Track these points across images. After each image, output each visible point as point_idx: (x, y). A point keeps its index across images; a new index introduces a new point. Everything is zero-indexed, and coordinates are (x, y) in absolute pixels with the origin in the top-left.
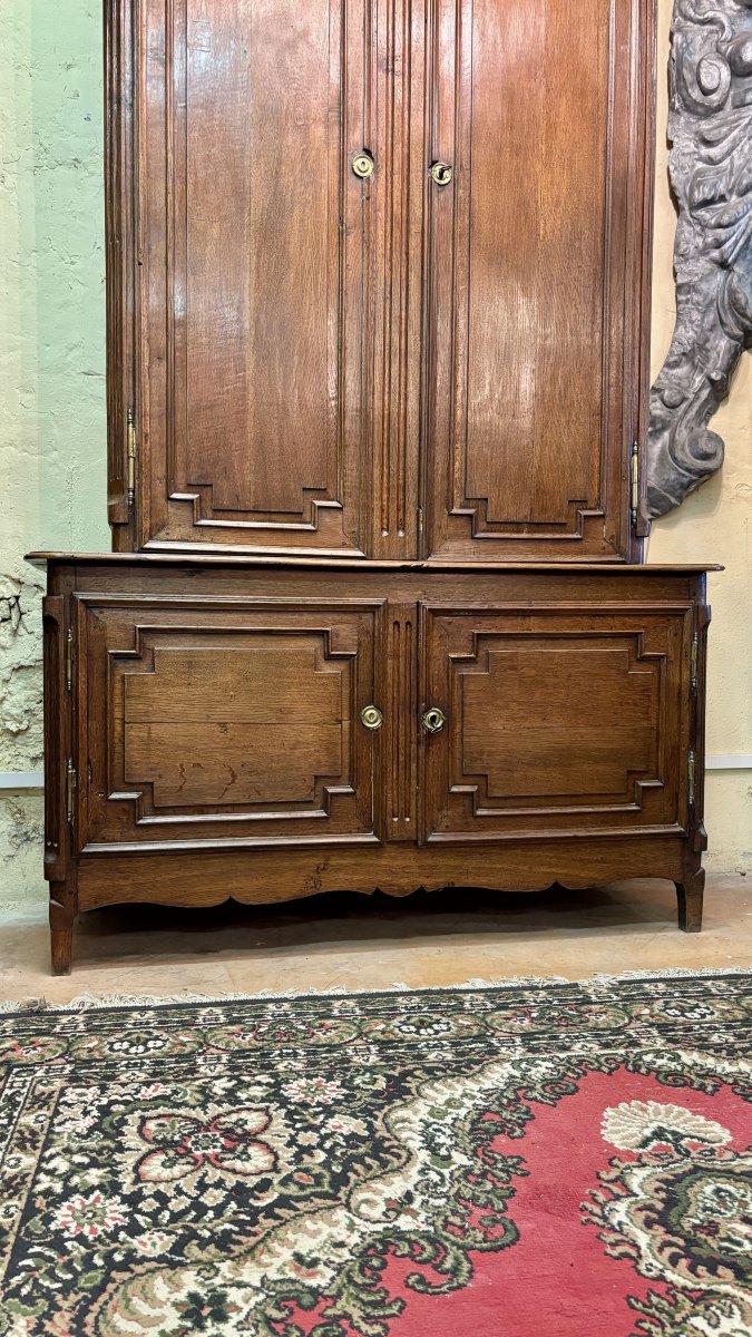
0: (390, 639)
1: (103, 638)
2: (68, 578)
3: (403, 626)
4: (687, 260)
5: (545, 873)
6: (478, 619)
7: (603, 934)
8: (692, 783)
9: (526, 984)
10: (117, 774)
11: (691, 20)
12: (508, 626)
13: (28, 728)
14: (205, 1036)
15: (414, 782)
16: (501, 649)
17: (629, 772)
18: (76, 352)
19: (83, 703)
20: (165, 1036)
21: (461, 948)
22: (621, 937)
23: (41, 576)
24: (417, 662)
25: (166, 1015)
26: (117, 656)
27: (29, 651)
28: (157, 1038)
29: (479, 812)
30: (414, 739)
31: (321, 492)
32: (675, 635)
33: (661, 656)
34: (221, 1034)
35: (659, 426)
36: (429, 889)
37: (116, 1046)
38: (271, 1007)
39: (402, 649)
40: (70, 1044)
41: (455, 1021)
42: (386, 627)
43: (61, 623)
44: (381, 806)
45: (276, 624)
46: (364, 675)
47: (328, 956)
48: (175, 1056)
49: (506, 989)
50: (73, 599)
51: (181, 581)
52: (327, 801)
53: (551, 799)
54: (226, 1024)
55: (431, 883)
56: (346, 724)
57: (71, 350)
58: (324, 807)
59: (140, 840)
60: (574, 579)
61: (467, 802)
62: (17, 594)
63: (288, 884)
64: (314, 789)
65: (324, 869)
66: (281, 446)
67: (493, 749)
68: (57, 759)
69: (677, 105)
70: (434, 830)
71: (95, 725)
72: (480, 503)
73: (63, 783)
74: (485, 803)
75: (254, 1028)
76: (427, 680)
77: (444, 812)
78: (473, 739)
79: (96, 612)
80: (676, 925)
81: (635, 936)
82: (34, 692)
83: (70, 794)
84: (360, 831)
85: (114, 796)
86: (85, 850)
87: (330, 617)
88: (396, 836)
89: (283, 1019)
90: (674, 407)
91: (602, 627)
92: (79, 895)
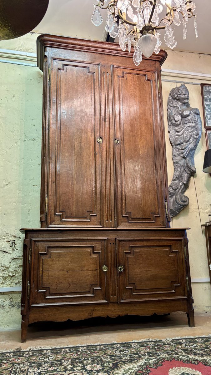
0: (109, 248)
1: (38, 249)
2: (30, 235)
3: (112, 244)
4: (175, 157)
5: (152, 310)
6: (131, 242)
7: (169, 328)
8: (188, 285)
9: (148, 340)
10: (40, 285)
11: (172, 107)
12: (138, 244)
13: (15, 275)
14: (64, 356)
15: (116, 286)
16: (137, 250)
17: (172, 282)
18: (32, 181)
19: (32, 266)
20: (53, 356)
21: (131, 333)
22: (173, 329)
23: (23, 236)
24: (116, 254)
25: (53, 351)
26: (41, 254)
27: (16, 254)
28: (51, 356)
29: (134, 294)
30: (116, 274)
31: (91, 212)
32: (180, 246)
33: (177, 251)
34: (68, 355)
35: (172, 195)
36: (121, 316)
37: (41, 359)
38: (81, 348)
39: (112, 250)
40: (28, 359)
41: (130, 350)
42: (108, 245)
43: (28, 246)
44: (108, 293)
45: (80, 245)
46: (103, 257)
47: (95, 336)
48: (57, 360)
49: (143, 342)
50: (31, 240)
51: (57, 234)
52: (94, 291)
53: (152, 290)
54: (69, 352)
55: (122, 314)
56: (98, 270)
57: (31, 180)
58: (93, 293)
59: (46, 303)
60: (153, 232)
61: (130, 291)
62: (14, 240)
63: (84, 315)
64: (90, 288)
65: (93, 311)
66: (82, 201)
67: (136, 276)
68: (26, 281)
69: (170, 124)
70: (122, 299)
71: (35, 272)
72: (129, 214)
73: (27, 288)
74: (135, 291)
75: (77, 353)
76: (119, 258)
77: (125, 294)
78: (131, 274)
79: (37, 243)
80: (188, 325)
81: (177, 328)
82: (17, 265)
83: (28, 290)
84: (103, 300)
85: (40, 291)
86: (32, 306)
87: (94, 242)
88: (112, 301)
89: (85, 351)
90: (175, 190)
91: (162, 244)
92: (30, 319)
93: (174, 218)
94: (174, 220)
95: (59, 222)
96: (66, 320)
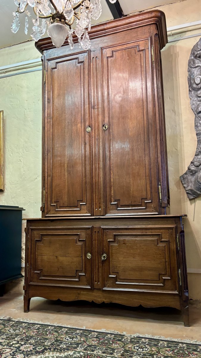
0: (94, 236)
1: (34, 236)
2: (29, 224)
4: (198, 127)
5: (137, 302)
6: (115, 231)
8: (180, 279)
11: (192, 68)
12: (123, 233)
15: (100, 273)
16: (121, 238)
17: (160, 274)
26: (36, 240)
29: (117, 283)
30: (100, 262)
31: (82, 201)
32: (171, 234)
33: (167, 241)
35: (194, 172)
39: (97, 238)
42: (93, 233)
43: (27, 233)
44: (92, 279)
45: (68, 233)
46: (87, 244)
50: (29, 228)
52: (79, 277)
55: (106, 301)
56: (83, 257)
59: (40, 282)
61: (114, 280)
64: (76, 274)
65: (80, 294)
67: (120, 266)
69: (191, 89)
70: (105, 286)
71: (32, 256)
72: (118, 201)
74: (119, 280)
76: (103, 246)
77: (108, 282)
78: (115, 263)
83: (28, 271)
84: (86, 285)
85: (35, 272)
86: (29, 284)
87: (79, 231)
88: (96, 287)
90: (198, 166)
91: (149, 233)
92: (29, 294)
93: (197, 199)
94: (197, 201)
95: (54, 212)
96: (56, 299)
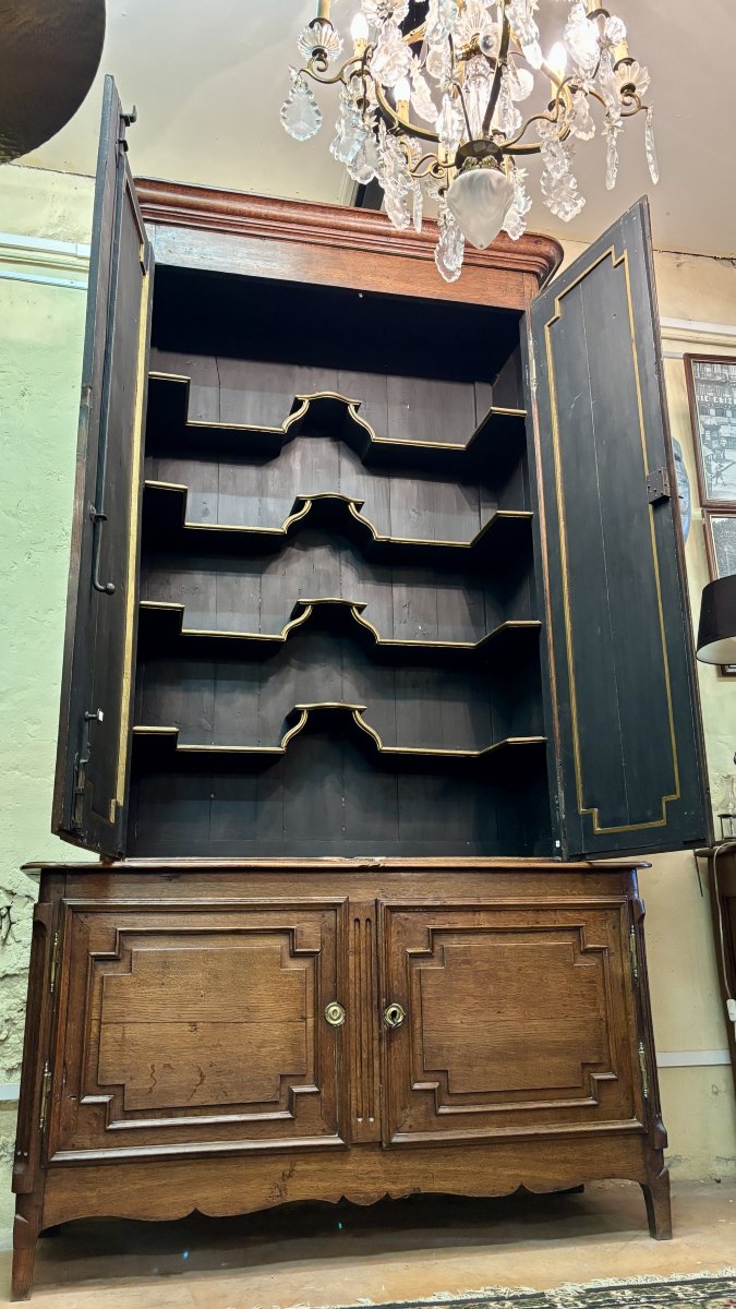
0: (351, 936)
1: (87, 941)
2: (58, 886)
3: (363, 922)
5: (509, 1176)
6: (432, 915)
7: (574, 1244)
8: (645, 1075)
9: (492, 1294)
10: (91, 1076)
12: (461, 921)
13: (7, 1038)
15: (377, 1079)
16: (454, 943)
17: (584, 1065)
19: (63, 1005)
21: (429, 1262)
22: (591, 1247)
23: (33, 887)
24: (378, 958)
26: (99, 959)
27: (15, 960)
29: (443, 1110)
30: (376, 1035)
32: (614, 928)
33: (602, 948)
36: (395, 1196)
39: (363, 946)
42: (347, 925)
43: (49, 928)
44: (345, 1106)
45: (245, 924)
46: (327, 970)
47: (294, 1275)
49: (472, 1301)
50: (61, 904)
51: (159, 886)
52: (293, 1101)
53: (510, 1095)
55: (398, 1189)
56: (310, 1022)
58: (290, 1109)
59: (108, 1147)
60: (516, 877)
61: (429, 1099)
62: (9, 904)
63: (250, 1194)
64: (279, 1090)
65: (290, 1176)
67: (453, 1044)
68: (35, 1063)
70: (398, 1130)
71: (73, 1027)
73: (38, 1088)
74: (447, 1100)
76: (387, 974)
77: (407, 1111)
78: (434, 1034)
79: (81, 917)
80: (647, 1233)
81: (607, 1245)
82: (17, 1001)
83: (44, 1099)
84: (325, 1133)
85: (87, 1100)
86: (54, 1159)
87: (295, 916)
88: (360, 1138)
91: (546, 921)
92: (45, 1208)
96: (183, 1213)
